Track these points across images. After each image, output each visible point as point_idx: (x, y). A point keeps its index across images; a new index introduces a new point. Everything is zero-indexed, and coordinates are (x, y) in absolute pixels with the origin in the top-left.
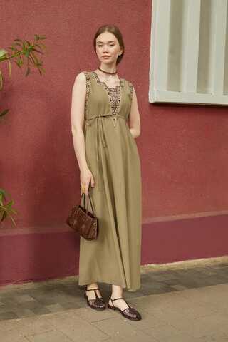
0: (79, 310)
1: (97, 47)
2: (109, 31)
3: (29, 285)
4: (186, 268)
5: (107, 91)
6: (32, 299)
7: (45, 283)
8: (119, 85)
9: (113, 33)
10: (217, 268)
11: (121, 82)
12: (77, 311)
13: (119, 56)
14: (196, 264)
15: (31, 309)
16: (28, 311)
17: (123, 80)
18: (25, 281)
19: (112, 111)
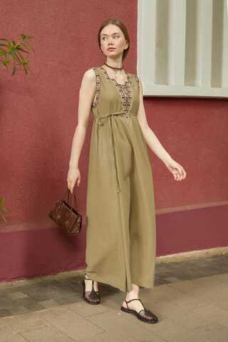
0: (73, 305)
1: (102, 40)
2: (113, 23)
3: (23, 282)
4: (179, 261)
5: (118, 88)
6: (26, 296)
7: (39, 280)
8: (127, 80)
9: (118, 25)
10: (210, 260)
11: (128, 78)
12: (72, 306)
13: (125, 51)
14: (188, 256)
15: (25, 306)
16: (22, 308)
17: (130, 75)
18: (18, 278)
19: (124, 108)
